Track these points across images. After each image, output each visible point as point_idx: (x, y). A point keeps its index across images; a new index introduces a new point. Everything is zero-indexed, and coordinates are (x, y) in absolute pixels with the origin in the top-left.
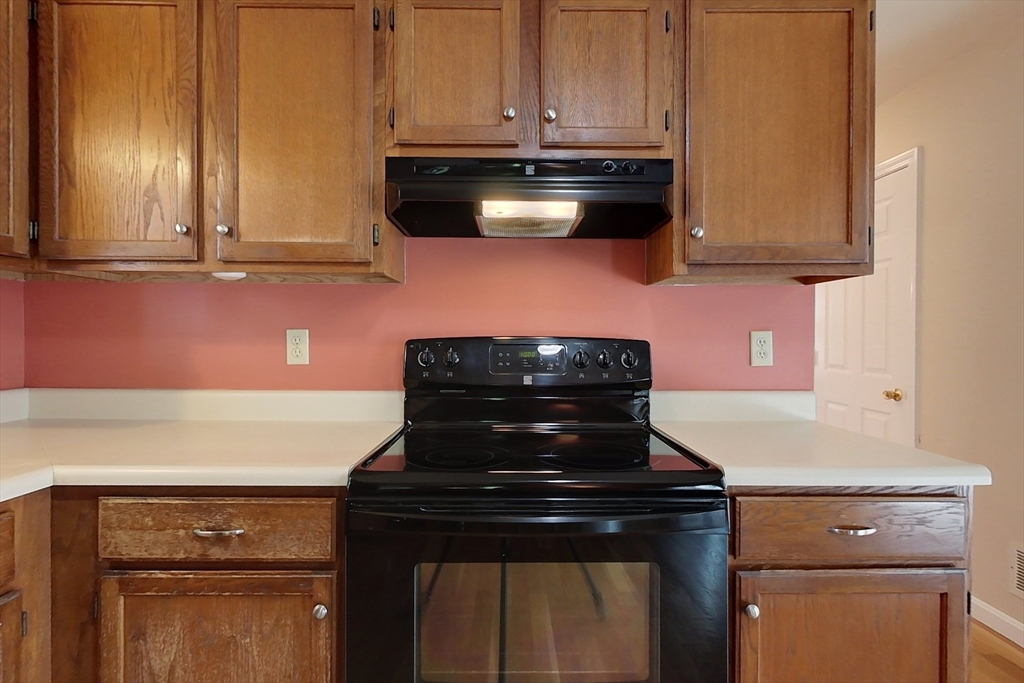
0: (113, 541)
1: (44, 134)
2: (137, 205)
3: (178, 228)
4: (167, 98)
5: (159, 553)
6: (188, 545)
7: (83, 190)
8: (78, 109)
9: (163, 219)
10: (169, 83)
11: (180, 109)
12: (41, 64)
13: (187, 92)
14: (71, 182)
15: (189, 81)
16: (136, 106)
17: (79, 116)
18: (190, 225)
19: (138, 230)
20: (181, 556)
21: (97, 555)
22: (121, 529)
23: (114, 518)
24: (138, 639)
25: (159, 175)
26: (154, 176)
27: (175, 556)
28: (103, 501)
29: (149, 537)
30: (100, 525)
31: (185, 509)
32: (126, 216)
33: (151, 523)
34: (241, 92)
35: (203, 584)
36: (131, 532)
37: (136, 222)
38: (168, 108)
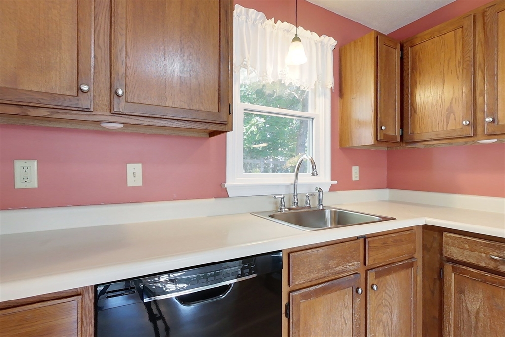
0: (450, 250)
1: (405, 96)
2: (443, 116)
3: (464, 123)
4: (457, 67)
5: (471, 261)
6: (488, 261)
7: (420, 114)
8: (418, 84)
9: (455, 120)
10: (459, 61)
11: (465, 70)
12: (404, 72)
13: (468, 62)
14: (415, 112)
15: (469, 57)
16: (442, 76)
17: (418, 86)
18: (470, 120)
19: (443, 126)
20: (483, 265)
21: (442, 254)
22: (453, 246)
23: (450, 241)
24: (461, 293)
25: (454, 102)
26: (451, 103)
27: (480, 264)
28: (445, 234)
29: (466, 252)
30: (443, 243)
31: (486, 245)
32: (438, 121)
33: (467, 247)
34: (499, 53)
35: (496, 281)
36: (458, 249)
37: (443, 123)
38: (458, 72)
